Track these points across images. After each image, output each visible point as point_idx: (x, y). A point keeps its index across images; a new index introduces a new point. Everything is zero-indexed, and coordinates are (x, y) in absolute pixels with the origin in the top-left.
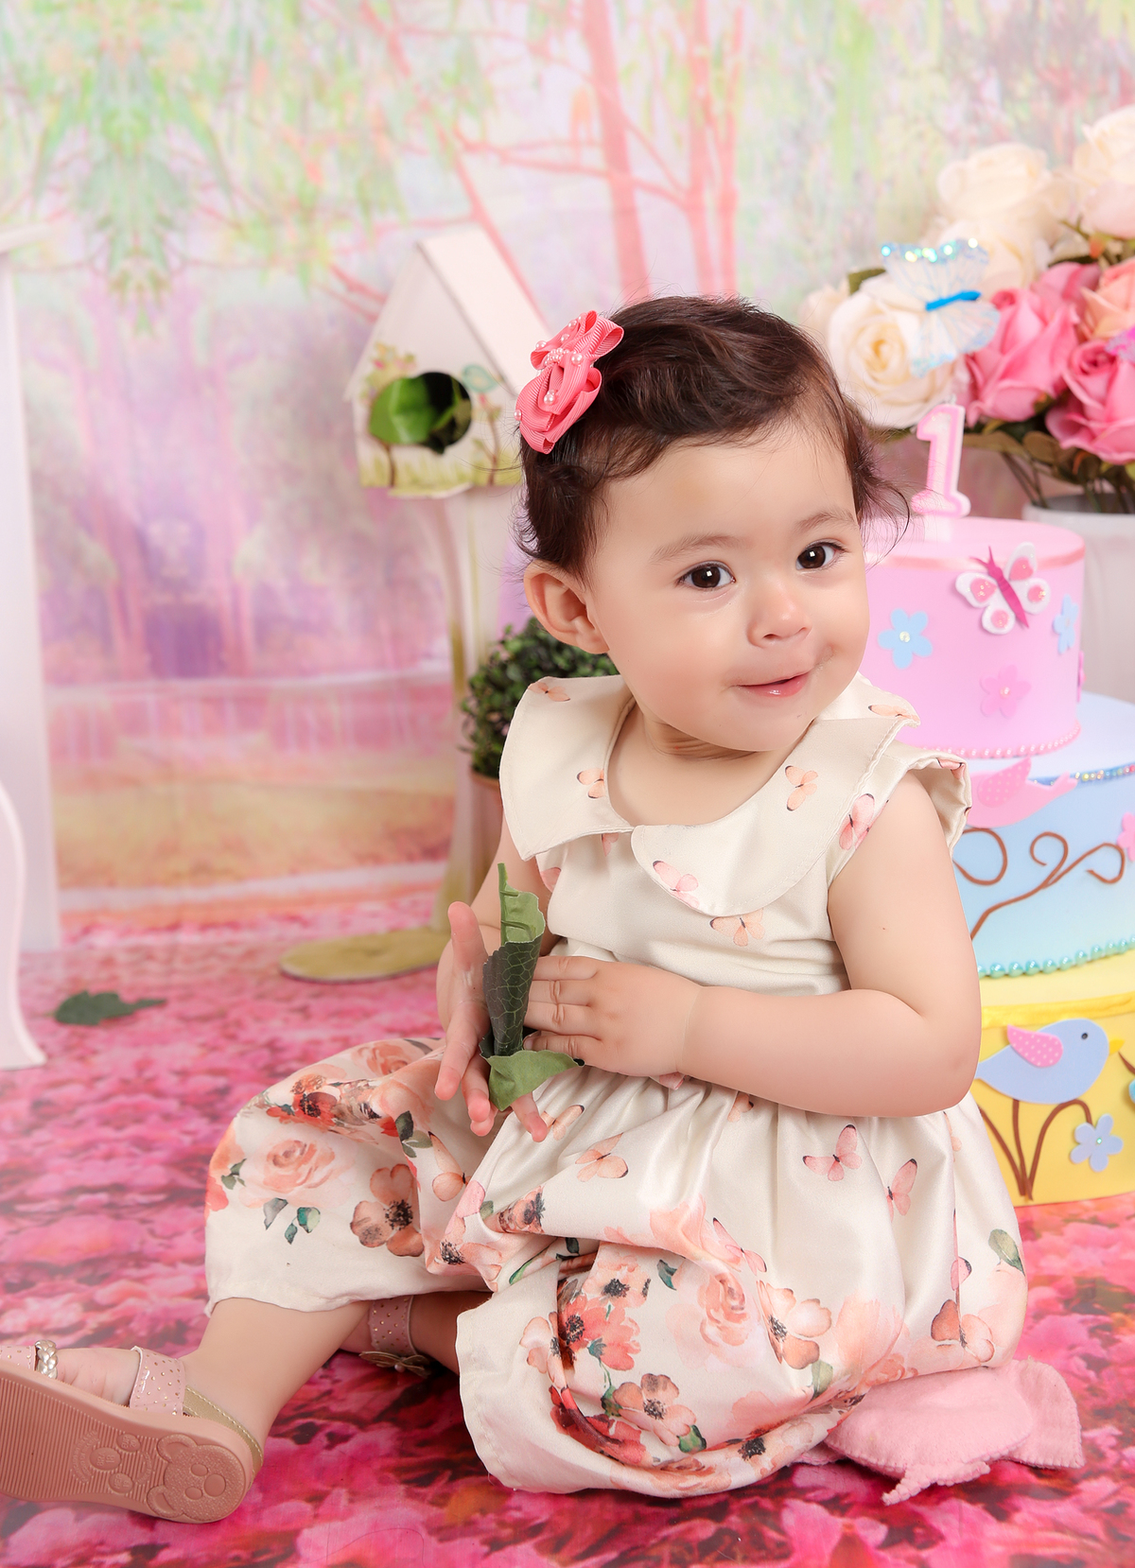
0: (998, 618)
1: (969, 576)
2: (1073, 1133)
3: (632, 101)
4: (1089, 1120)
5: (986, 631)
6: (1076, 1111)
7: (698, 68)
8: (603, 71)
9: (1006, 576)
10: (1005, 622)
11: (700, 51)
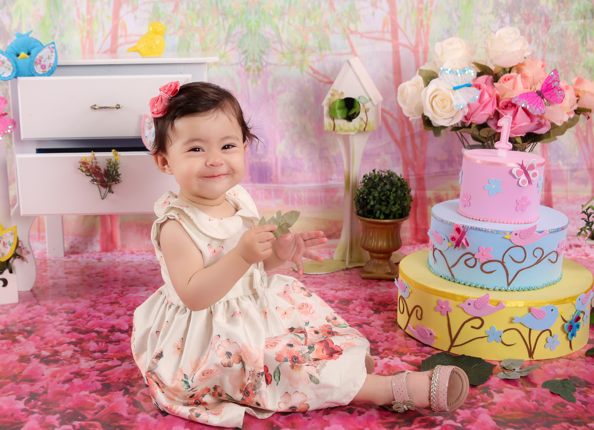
0: (524, 182)
1: (516, 169)
2: (547, 339)
3: (401, 21)
4: (551, 335)
5: (520, 186)
6: (548, 332)
7: (420, 11)
8: (393, 12)
9: (527, 169)
10: (526, 183)
11: (421, 6)
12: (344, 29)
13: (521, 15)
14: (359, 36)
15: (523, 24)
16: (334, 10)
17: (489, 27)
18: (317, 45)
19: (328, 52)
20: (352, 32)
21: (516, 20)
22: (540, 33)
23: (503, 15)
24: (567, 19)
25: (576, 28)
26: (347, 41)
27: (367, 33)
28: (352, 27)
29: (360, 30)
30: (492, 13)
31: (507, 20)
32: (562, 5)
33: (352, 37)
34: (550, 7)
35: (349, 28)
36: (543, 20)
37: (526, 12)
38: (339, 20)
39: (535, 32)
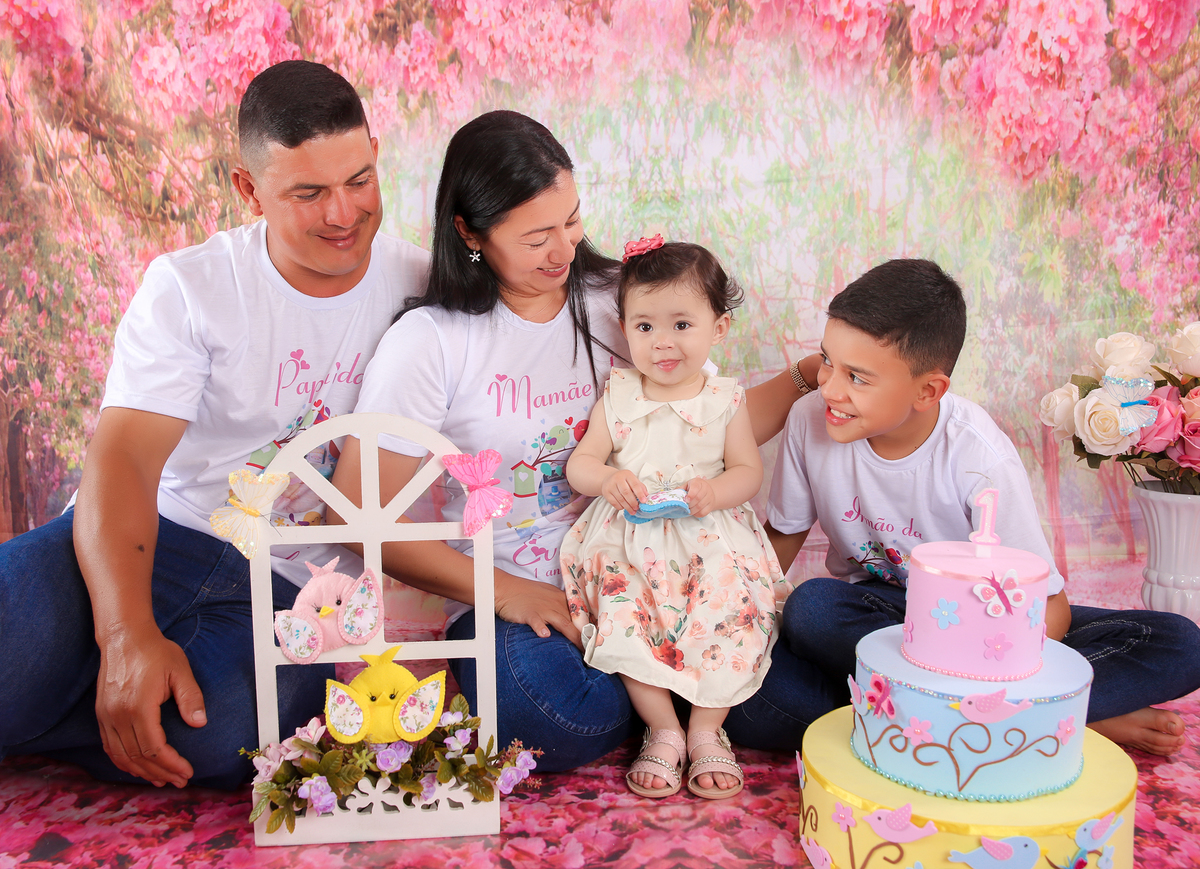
0: (996, 609)
1: (981, 586)
9: (1002, 587)
10: (1000, 611)
12: (778, 338)
13: (1017, 316)
14: (798, 346)
15: (1020, 328)
16: (767, 314)
17: (975, 334)
18: (742, 362)
19: (757, 370)
20: (788, 342)
21: (1011, 323)
22: (1044, 339)
23: (993, 317)
24: (1080, 320)
25: (1093, 331)
26: (781, 354)
27: (807, 342)
28: (789, 335)
29: (799, 339)
30: (979, 315)
31: (999, 323)
32: (1073, 300)
33: (787, 347)
34: (1058, 304)
35: (785, 338)
36: (1047, 321)
37: (1024, 312)
38: (773, 327)
39: (1036, 337)
